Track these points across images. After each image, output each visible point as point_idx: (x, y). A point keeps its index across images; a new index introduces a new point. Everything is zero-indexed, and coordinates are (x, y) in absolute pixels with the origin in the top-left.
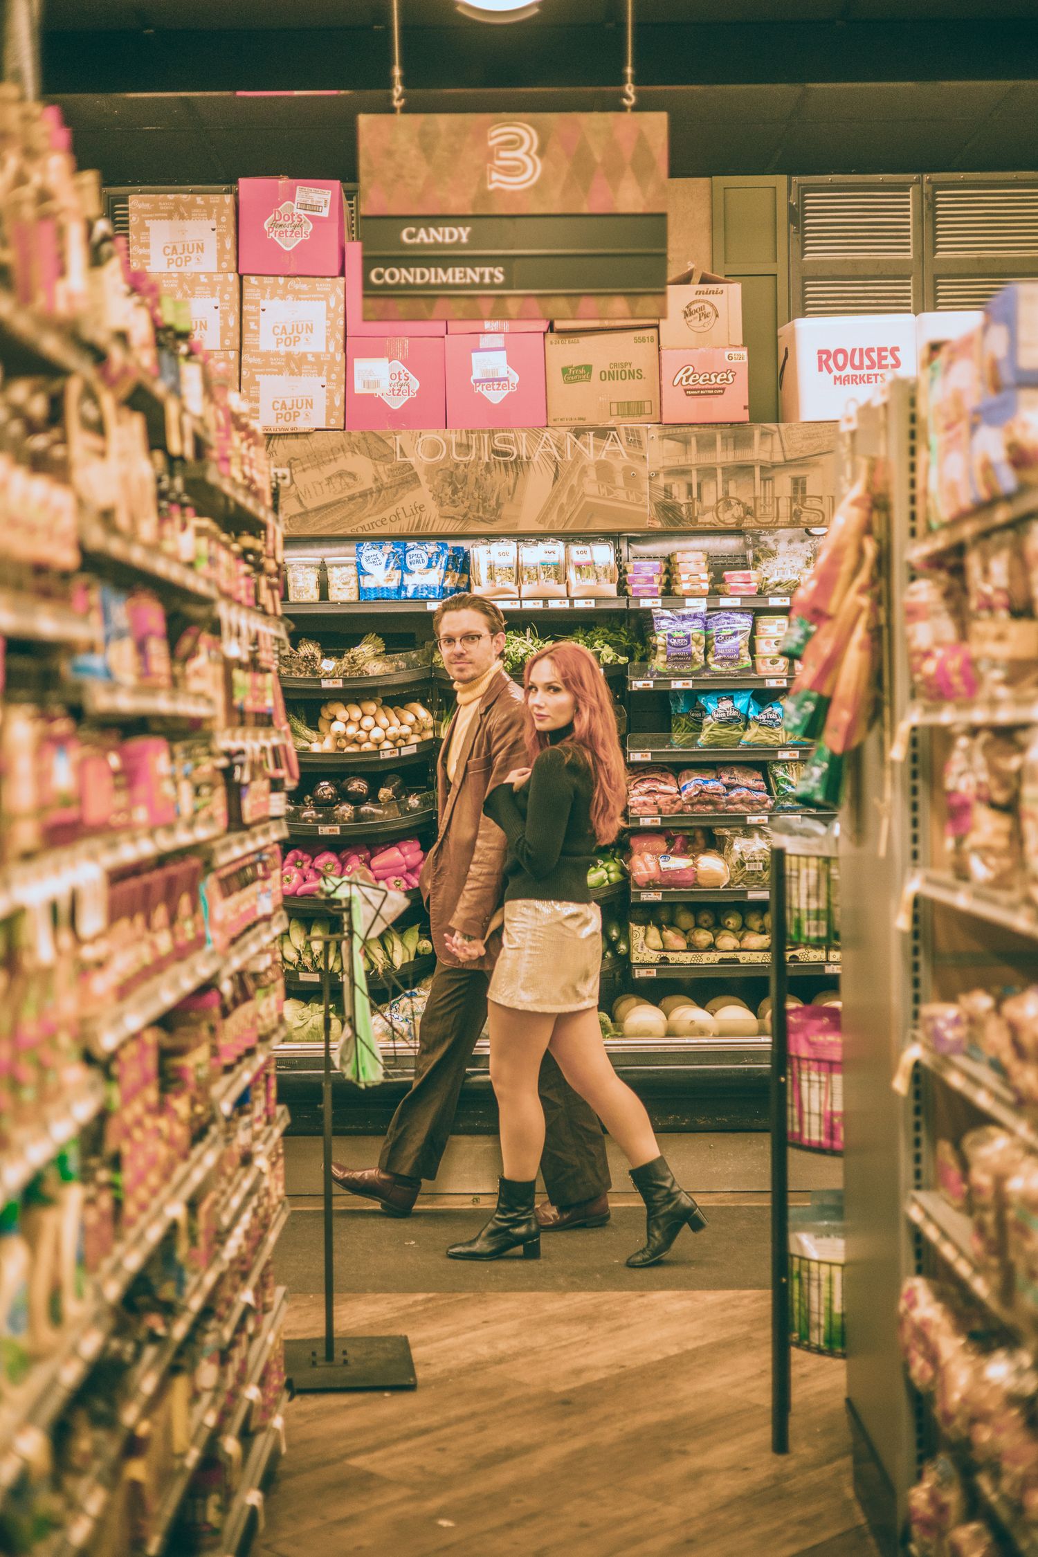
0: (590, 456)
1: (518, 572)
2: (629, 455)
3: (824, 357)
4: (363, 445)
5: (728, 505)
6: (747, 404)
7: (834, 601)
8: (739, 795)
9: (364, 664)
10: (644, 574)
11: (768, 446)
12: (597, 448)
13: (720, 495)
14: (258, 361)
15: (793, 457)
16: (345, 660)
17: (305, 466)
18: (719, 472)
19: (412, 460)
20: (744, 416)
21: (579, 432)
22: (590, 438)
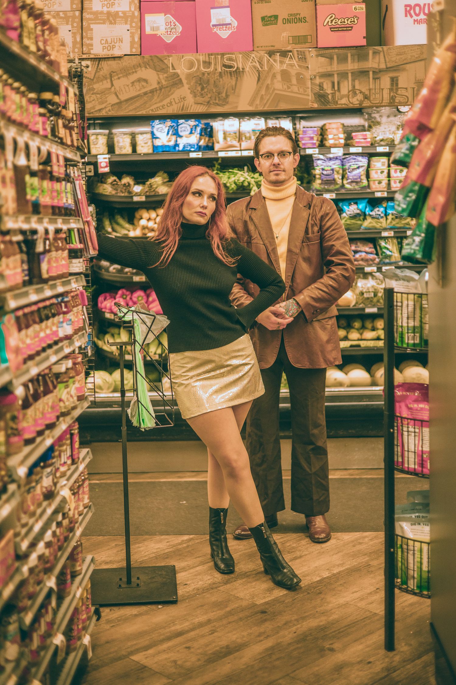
0: (278, 67)
1: (240, 136)
2: (299, 66)
3: (408, 8)
4: (151, 63)
5: (355, 94)
6: (365, 35)
7: (434, 119)
8: (360, 256)
9: (156, 188)
10: (308, 135)
11: (377, 60)
12: (281, 62)
13: (350, 88)
14: (91, 16)
15: (391, 66)
16: (146, 186)
17: (119, 76)
18: (350, 75)
19: (178, 71)
20: (364, 42)
21: (271, 54)
22: (278, 56)
